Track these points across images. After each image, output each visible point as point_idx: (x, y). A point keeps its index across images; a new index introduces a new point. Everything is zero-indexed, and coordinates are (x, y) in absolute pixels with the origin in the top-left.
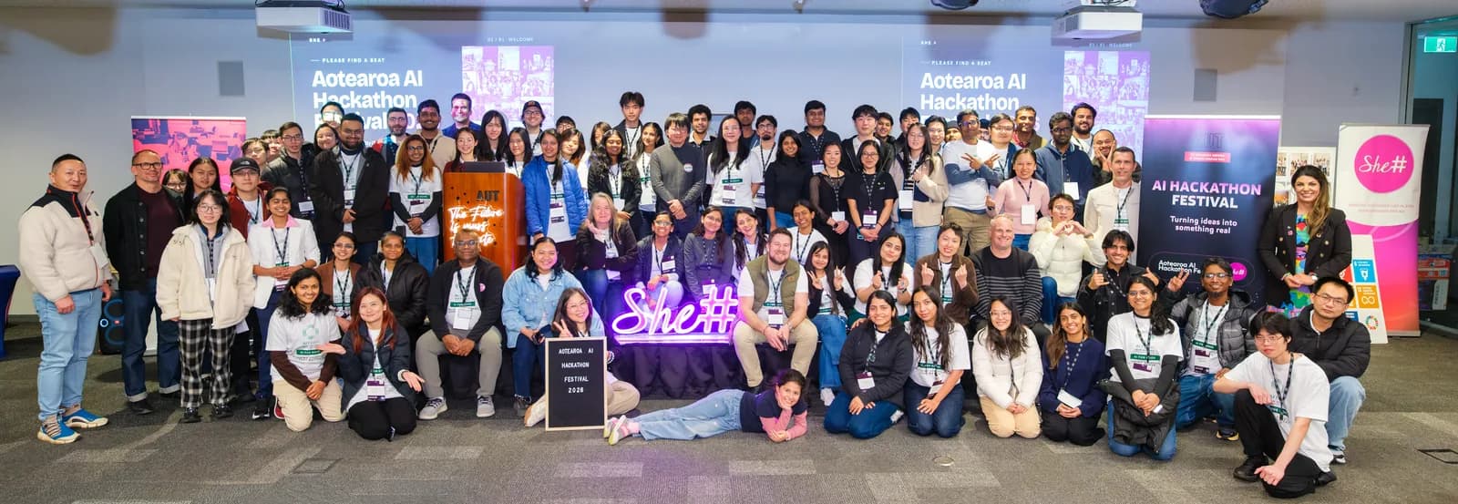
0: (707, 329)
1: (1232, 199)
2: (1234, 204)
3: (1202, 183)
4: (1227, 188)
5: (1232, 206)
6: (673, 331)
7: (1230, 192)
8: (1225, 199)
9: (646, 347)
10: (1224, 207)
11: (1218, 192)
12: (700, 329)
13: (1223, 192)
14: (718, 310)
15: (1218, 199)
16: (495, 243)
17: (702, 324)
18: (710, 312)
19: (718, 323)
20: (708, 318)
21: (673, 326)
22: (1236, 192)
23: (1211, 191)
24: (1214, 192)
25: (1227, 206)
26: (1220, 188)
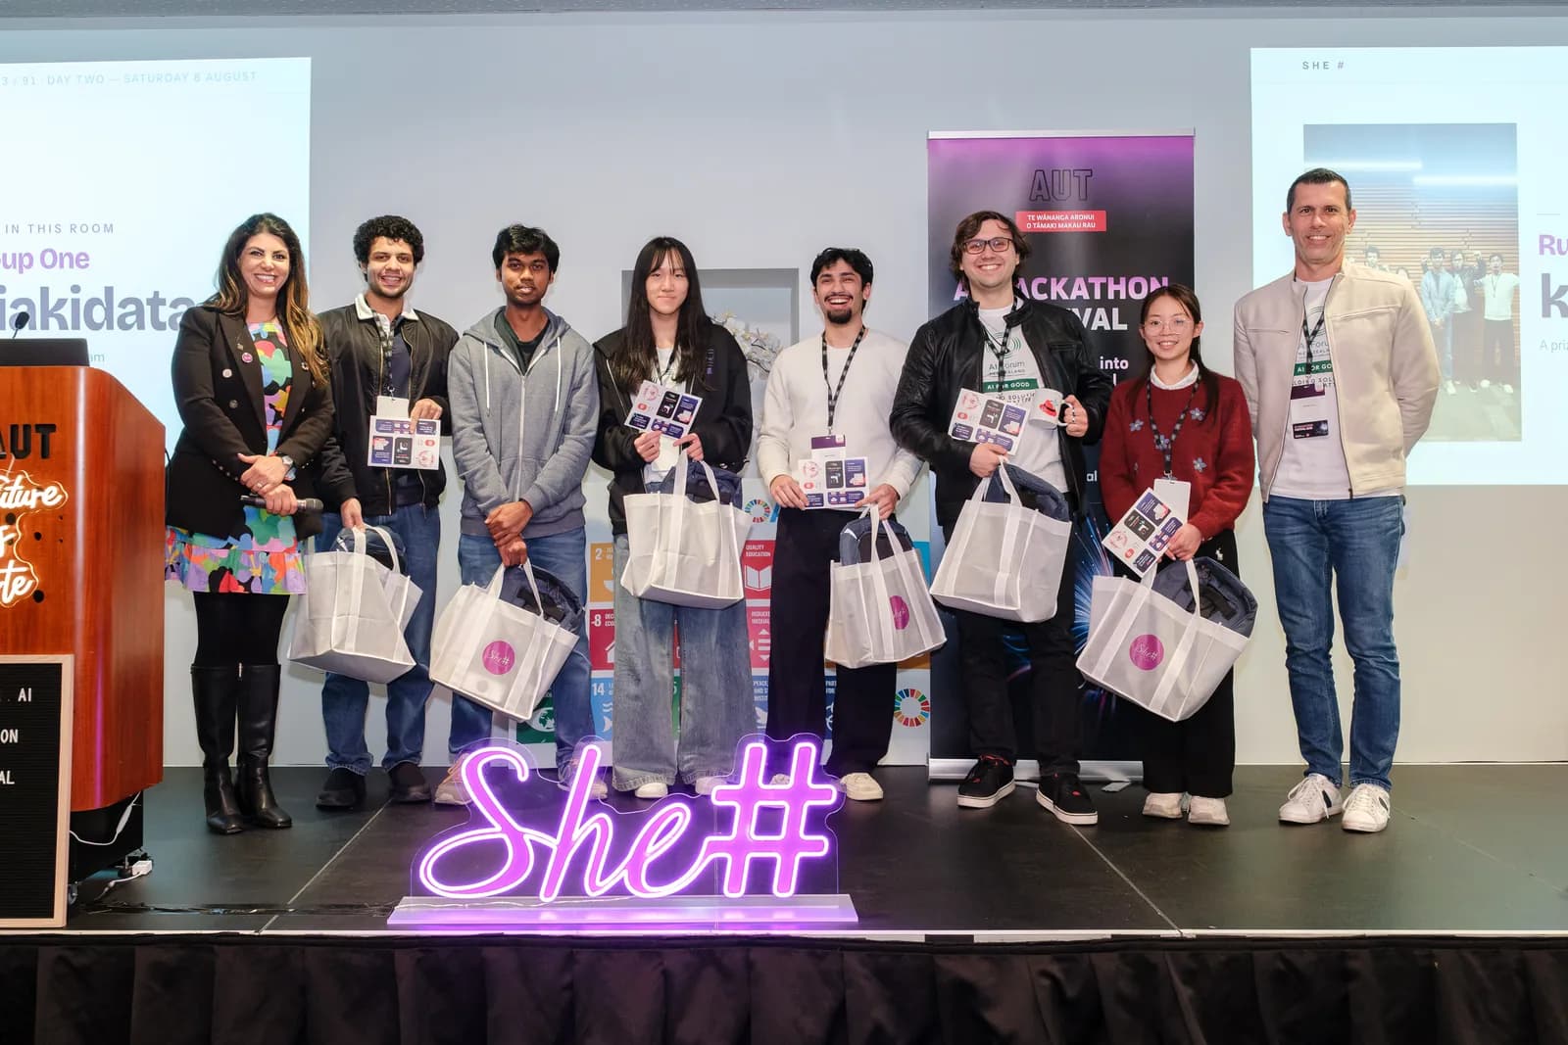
0: (735, 889)
1: (1115, 311)
2: (1121, 322)
3: (1053, 280)
4: (1104, 288)
5: (1117, 326)
6: (619, 889)
7: (1111, 296)
8: (1101, 312)
9: (527, 948)
10: (1101, 328)
11: (1086, 297)
12: (708, 885)
13: (1098, 296)
14: (769, 821)
15: (1088, 311)
16: (38, 596)
17: (716, 869)
18: (743, 826)
19: (772, 862)
20: (739, 847)
21: (621, 873)
22: (1123, 296)
23: (1073, 297)
24: (1079, 298)
25: (1107, 327)
26: (1090, 288)
